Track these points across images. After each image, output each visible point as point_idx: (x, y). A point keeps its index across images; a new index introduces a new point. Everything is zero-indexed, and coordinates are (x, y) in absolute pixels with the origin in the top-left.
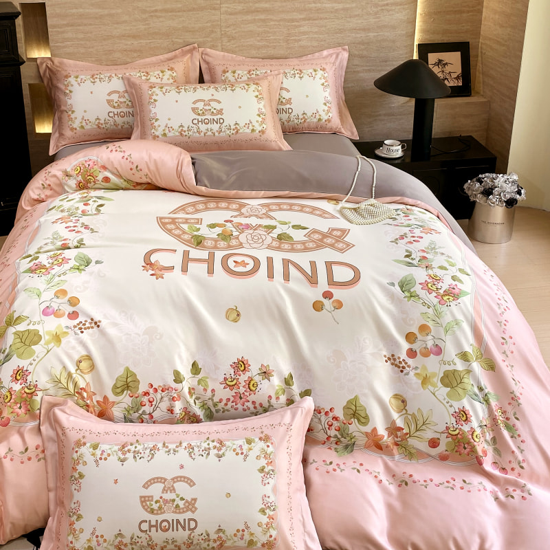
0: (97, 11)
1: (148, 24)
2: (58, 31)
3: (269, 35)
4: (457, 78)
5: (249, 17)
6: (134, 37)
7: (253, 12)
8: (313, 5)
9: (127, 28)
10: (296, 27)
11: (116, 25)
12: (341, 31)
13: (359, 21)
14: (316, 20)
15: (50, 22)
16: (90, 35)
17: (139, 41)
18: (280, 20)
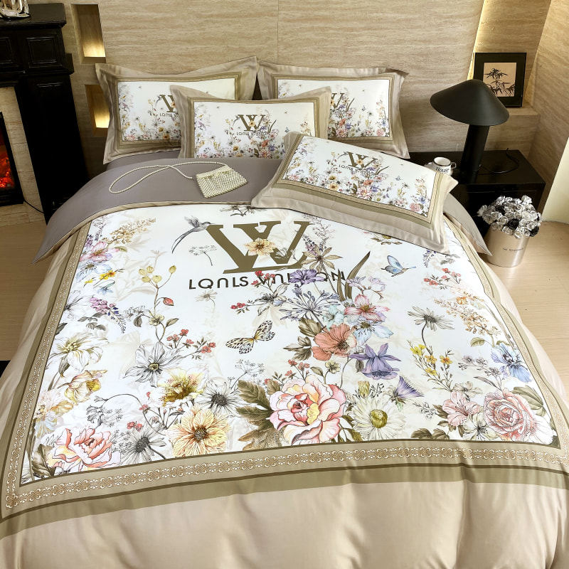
0: (151, 14)
1: (204, 29)
2: (112, 34)
3: (326, 43)
4: (510, 89)
5: (308, 25)
6: (189, 41)
7: (311, 19)
8: (375, 14)
9: (183, 32)
10: (355, 36)
11: (170, 30)
12: (400, 42)
13: (421, 33)
14: (376, 29)
15: (104, 24)
16: (144, 39)
17: (194, 46)
18: (339, 29)
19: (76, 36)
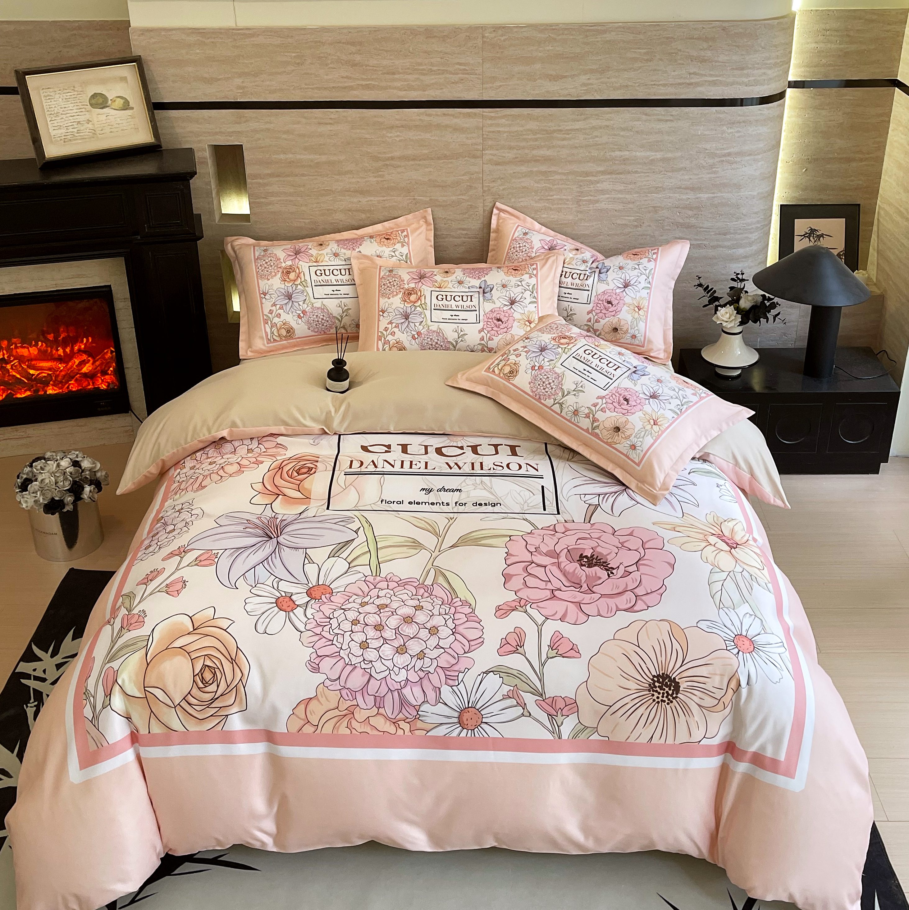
0: (312, 157)
1: (382, 176)
2: (259, 183)
3: (552, 193)
5: (524, 169)
6: (362, 192)
7: (529, 161)
8: (618, 153)
9: (354, 180)
10: (591, 182)
11: (337, 177)
12: (658, 190)
13: (686, 177)
14: (621, 173)
15: (249, 170)
16: (302, 189)
17: (369, 199)
18: (568, 174)
19: (213, 186)
